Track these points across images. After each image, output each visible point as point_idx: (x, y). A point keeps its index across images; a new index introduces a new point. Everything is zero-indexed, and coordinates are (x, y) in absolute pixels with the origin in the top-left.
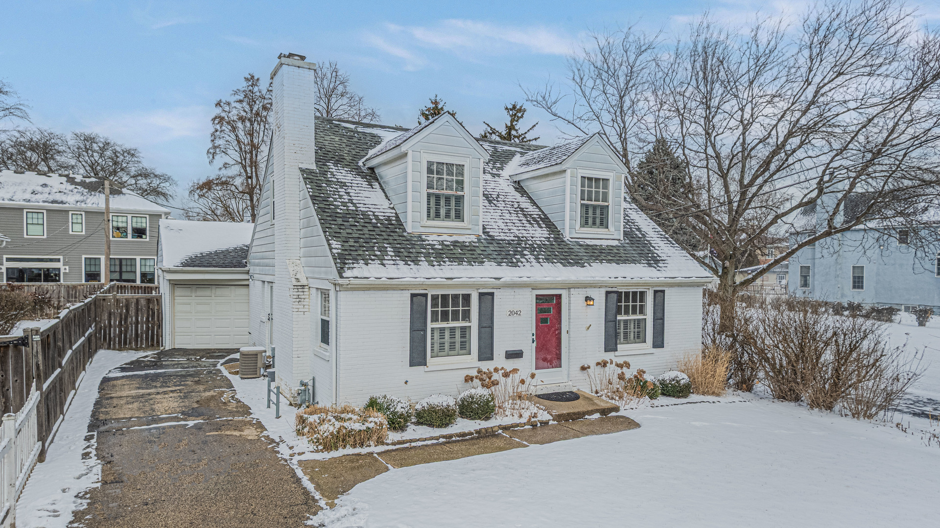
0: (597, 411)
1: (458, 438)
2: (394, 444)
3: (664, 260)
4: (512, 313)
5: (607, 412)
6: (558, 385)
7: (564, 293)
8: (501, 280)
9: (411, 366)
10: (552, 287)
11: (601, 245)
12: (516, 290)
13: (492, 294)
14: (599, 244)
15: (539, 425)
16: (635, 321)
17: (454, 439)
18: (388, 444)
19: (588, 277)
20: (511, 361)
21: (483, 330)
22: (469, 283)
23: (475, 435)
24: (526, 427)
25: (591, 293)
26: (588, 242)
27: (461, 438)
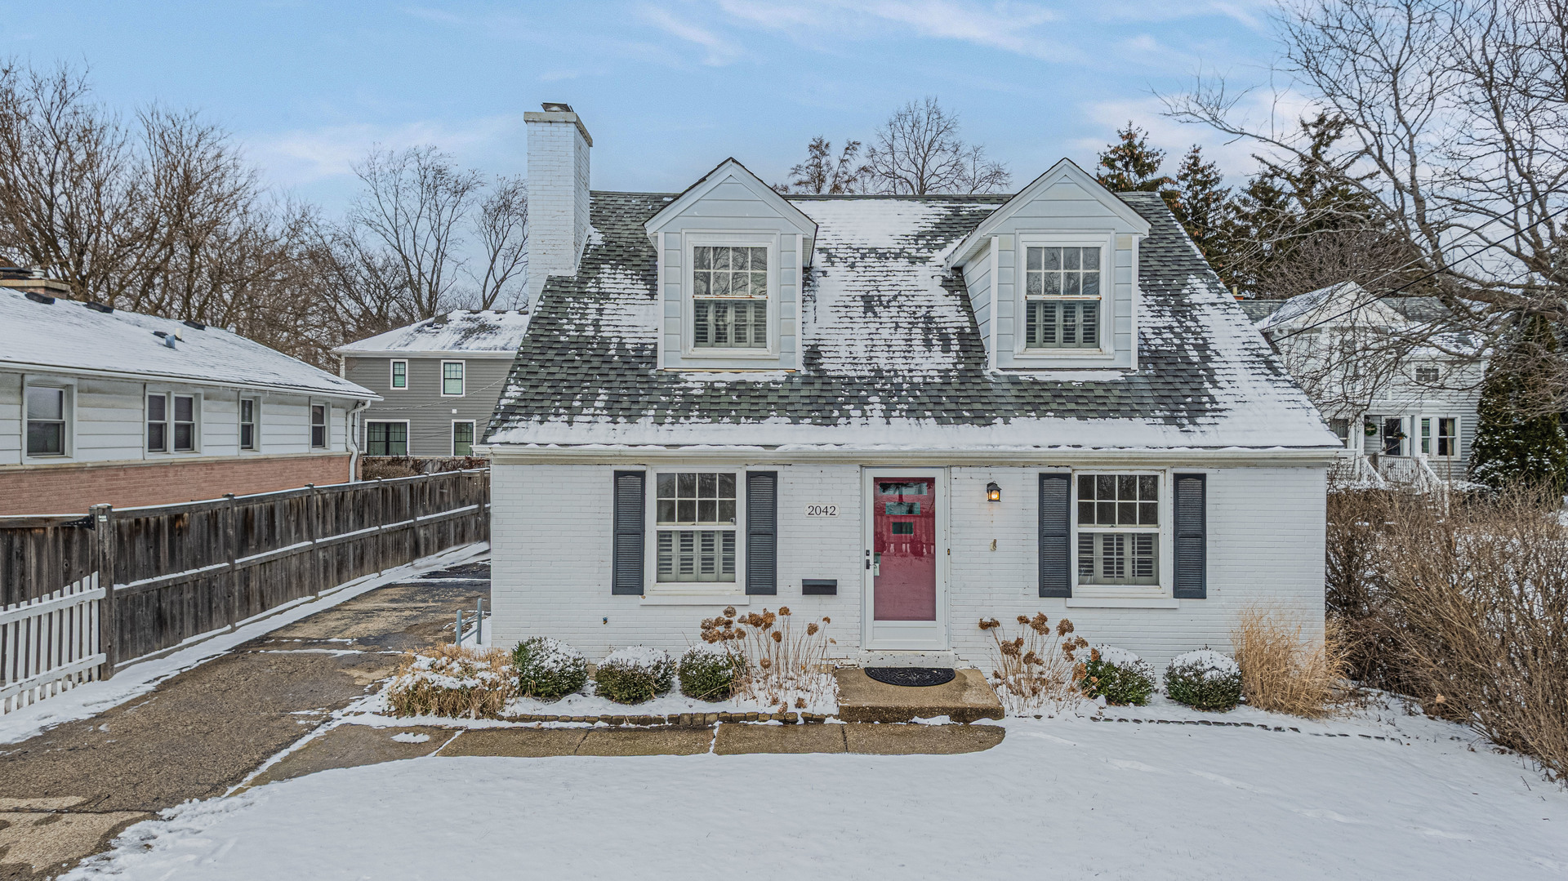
0: (943, 711)
1: (631, 725)
2: (511, 719)
3: (1221, 410)
4: (814, 511)
5: (971, 716)
6: (922, 653)
7: (939, 475)
8: (778, 449)
9: (614, 593)
10: (906, 464)
11: (1070, 382)
12: (826, 469)
13: (774, 475)
14: (1067, 380)
15: (801, 721)
16: (1133, 539)
17: (624, 725)
18: (501, 719)
19: (982, 445)
20: (815, 600)
21: (756, 538)
22: (710, 455)
23: (667, 723)
24: (772, 722)
25: (999, 475)
26: (1041, 376)
27: (638, 726)
